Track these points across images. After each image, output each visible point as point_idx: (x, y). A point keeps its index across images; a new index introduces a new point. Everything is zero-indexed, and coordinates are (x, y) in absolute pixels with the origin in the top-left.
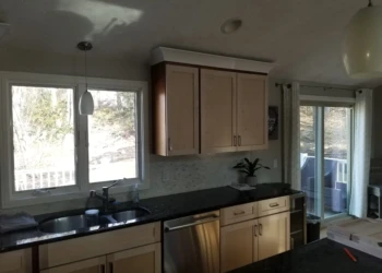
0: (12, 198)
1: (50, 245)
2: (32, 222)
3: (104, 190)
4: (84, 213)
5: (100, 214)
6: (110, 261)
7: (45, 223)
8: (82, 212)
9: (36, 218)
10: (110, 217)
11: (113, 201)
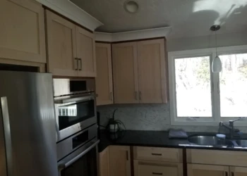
0: (176, 120)
1: (193, 150)
2: (184, 135)
3: (230, 122)
4: (215, 136)
5: (226, 138)
6: (232, 171)
7: (192, 137)
8: (214, 135)
9: (187, 133)
10: (234, 142)
11: (238, 131)
